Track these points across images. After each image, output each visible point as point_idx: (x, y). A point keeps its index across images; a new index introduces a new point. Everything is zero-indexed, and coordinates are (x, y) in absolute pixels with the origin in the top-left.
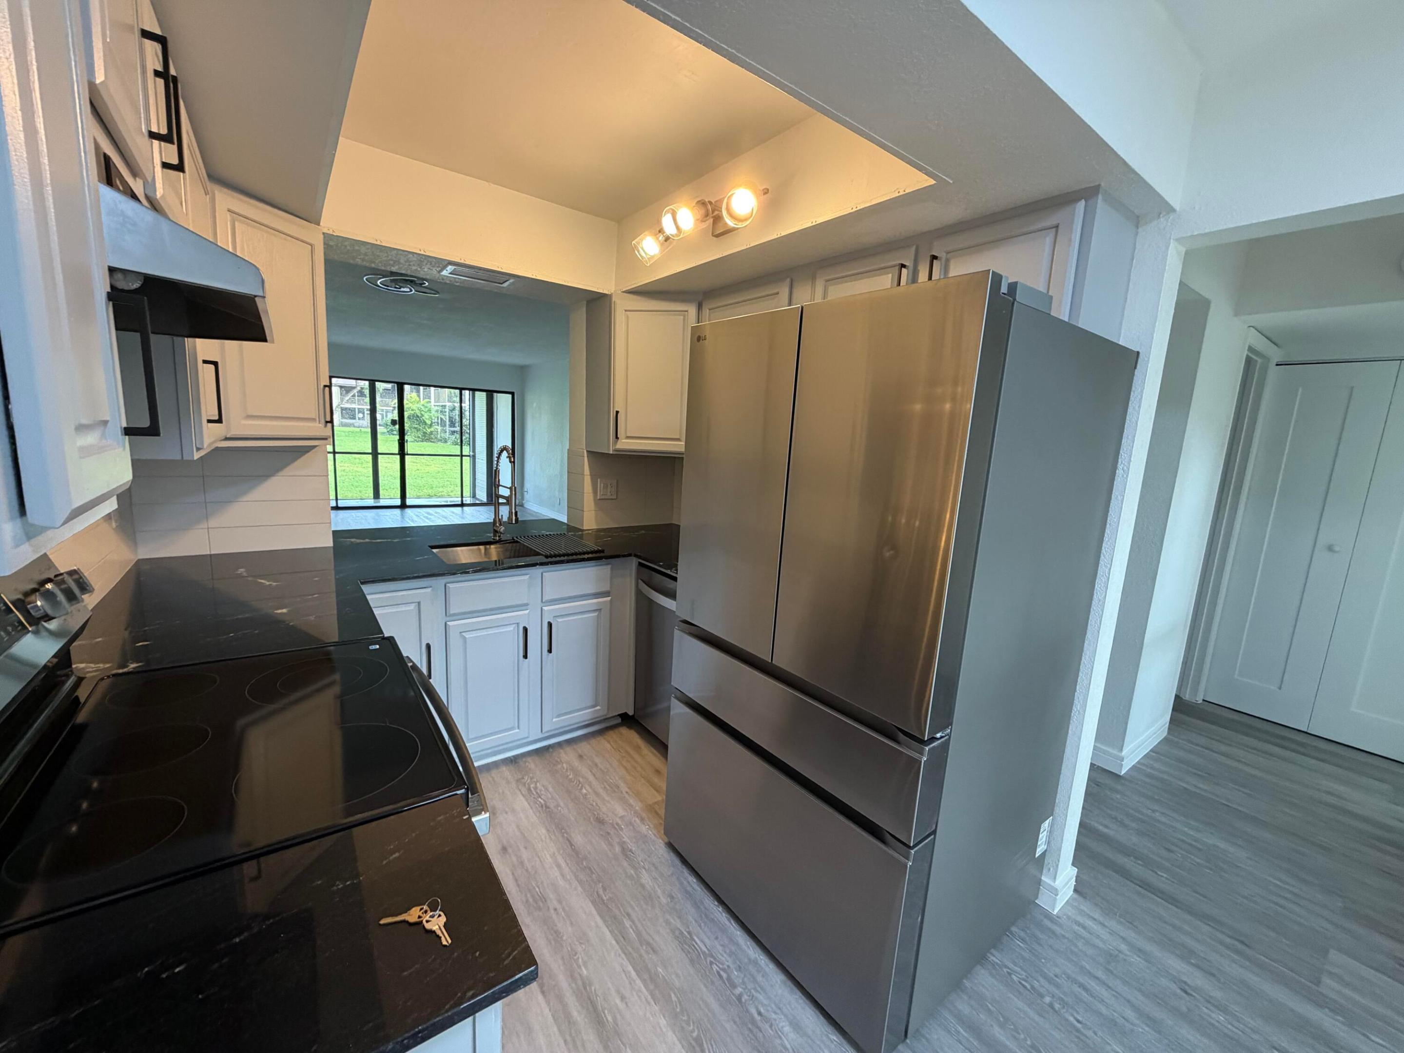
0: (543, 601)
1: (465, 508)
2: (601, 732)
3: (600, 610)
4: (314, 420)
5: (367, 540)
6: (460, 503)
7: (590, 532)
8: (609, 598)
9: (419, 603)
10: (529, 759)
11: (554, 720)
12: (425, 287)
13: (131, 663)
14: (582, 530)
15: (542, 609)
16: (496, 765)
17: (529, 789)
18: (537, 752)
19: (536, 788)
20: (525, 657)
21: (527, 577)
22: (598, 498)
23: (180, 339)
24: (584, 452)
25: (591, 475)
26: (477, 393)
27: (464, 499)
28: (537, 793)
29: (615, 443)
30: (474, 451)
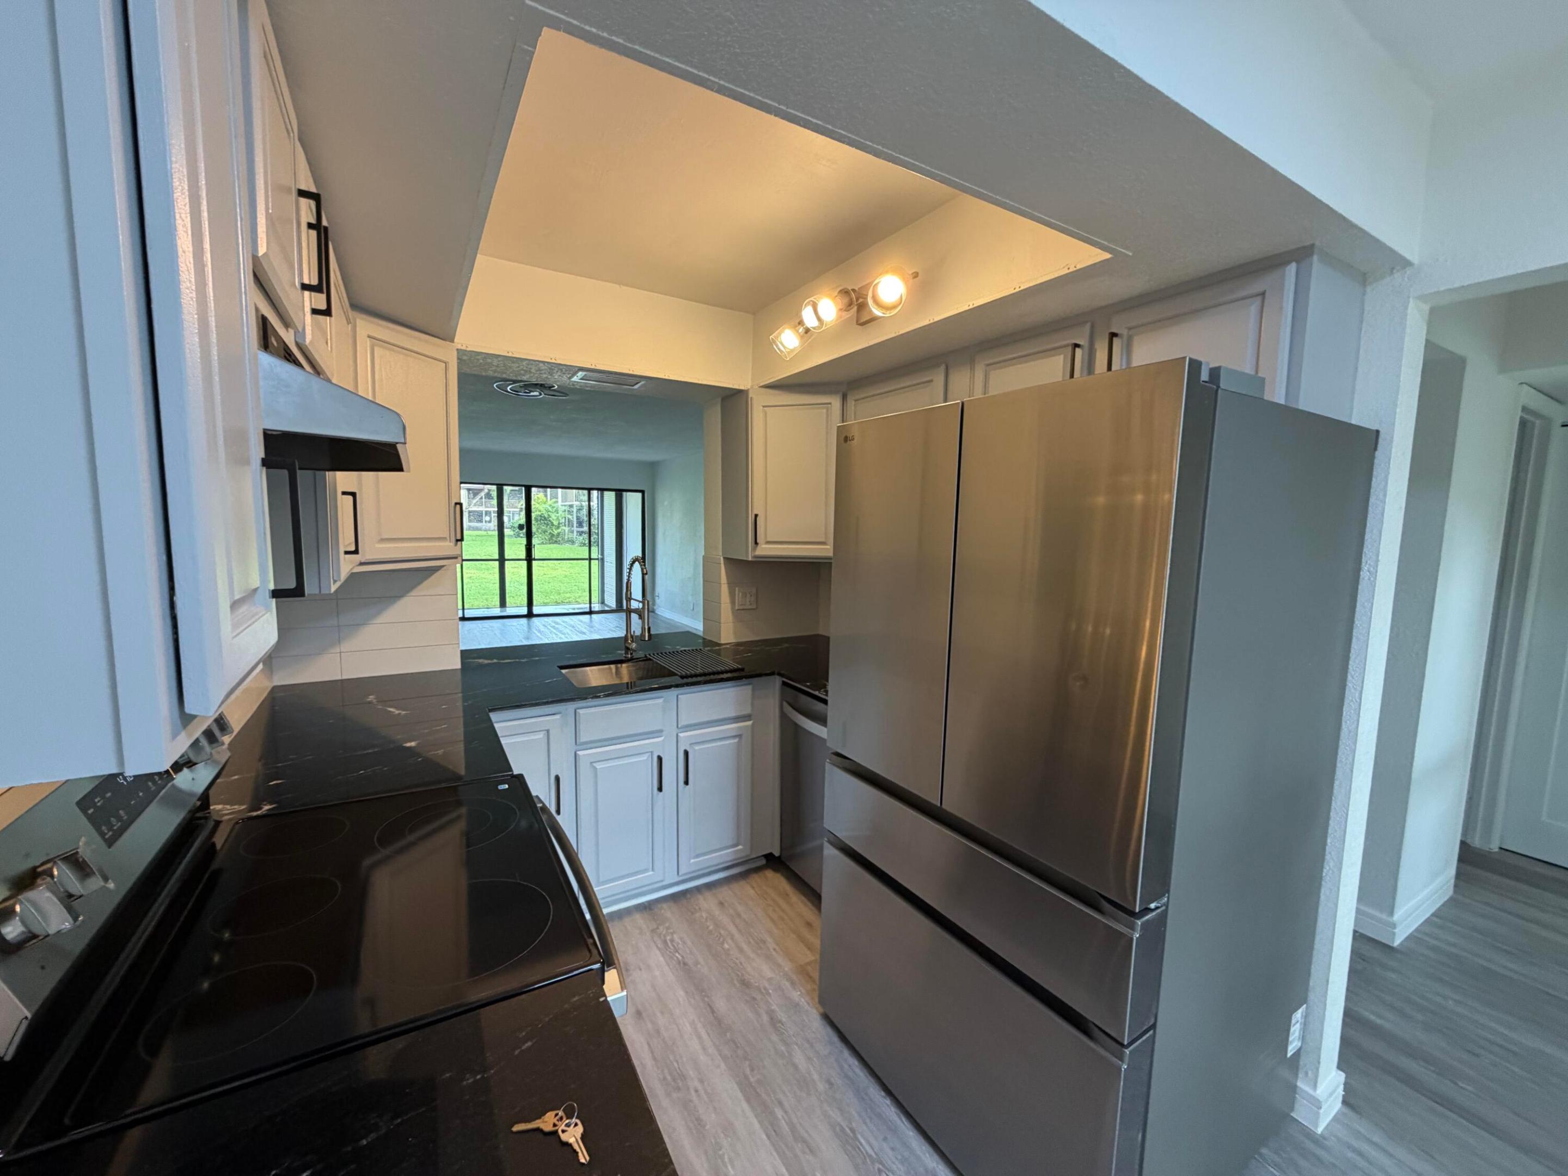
0: (679, 726)
1: (594, 616)
2: (744, 875)
3: (740, 736)
4: (444, 539)
5: (495, 661)
6: (588, 610)
7: (728, 646)
8: (750, 723)
9: (548, 731)
10: (665, 906)
11: (692, 861)
12: (554, 390)
13: (265, 805)
14: (720, 645)
15: (677, 735)
16: (628, 911)
17: (665, 942)
18: (674, 897)
19: (672, 941)
20: (660, 789)
21: (661, 701)
22: (737, 608)
23: (322, 472)
24: (720, 559)
25: (729, 583)
26: (606, 493)
27: (592, 605)
28: (674, 946)
29: (754, 549)
30: (602, 554)
